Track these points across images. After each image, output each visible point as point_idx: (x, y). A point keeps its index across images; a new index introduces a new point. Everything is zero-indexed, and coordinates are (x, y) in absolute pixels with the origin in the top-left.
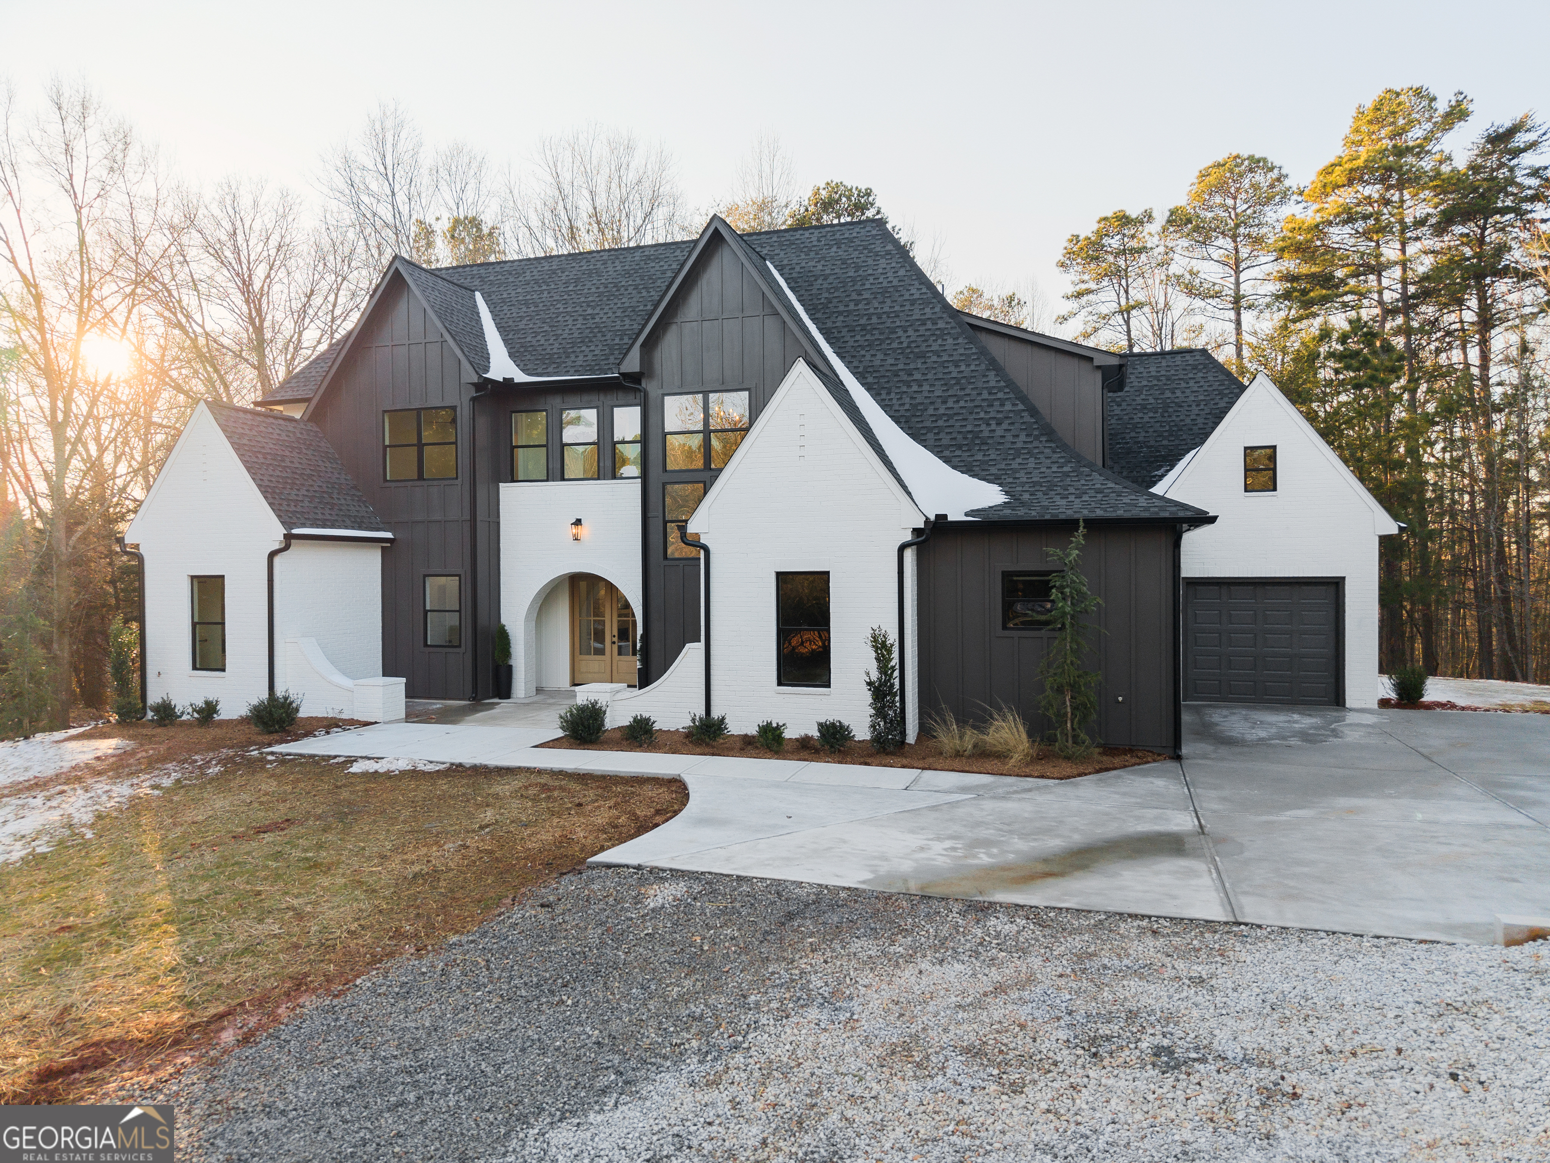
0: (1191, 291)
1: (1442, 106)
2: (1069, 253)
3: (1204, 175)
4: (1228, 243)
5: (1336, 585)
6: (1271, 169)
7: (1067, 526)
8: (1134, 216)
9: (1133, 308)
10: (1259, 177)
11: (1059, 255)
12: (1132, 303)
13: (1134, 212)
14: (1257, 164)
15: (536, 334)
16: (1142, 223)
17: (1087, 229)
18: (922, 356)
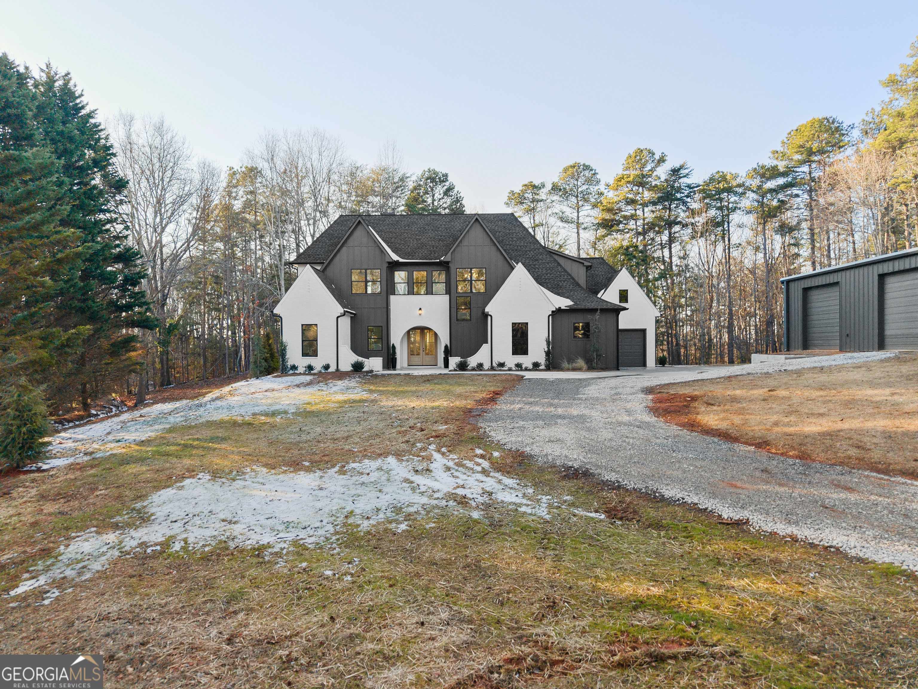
0: (562, 219)
1: (657, 157)
2: (510, 199)
3: (566, 170)
4: (574, 199)
5: (644, 331)
6: (592, 170)
7: (596, 310)
8: (537, 185)
9: (537, 226)
10: (587, 173)
11: (506, 199)
12: (537, 222)
13: (537, 183)
14: (587, 167)
15: (400, 244)
16: (540, 188)
17: (518, 189)
18: (536, 260)
